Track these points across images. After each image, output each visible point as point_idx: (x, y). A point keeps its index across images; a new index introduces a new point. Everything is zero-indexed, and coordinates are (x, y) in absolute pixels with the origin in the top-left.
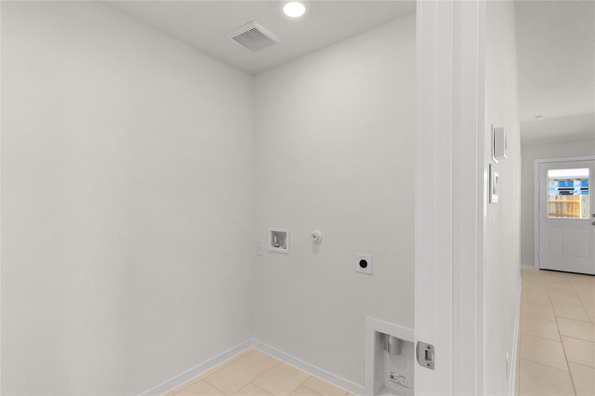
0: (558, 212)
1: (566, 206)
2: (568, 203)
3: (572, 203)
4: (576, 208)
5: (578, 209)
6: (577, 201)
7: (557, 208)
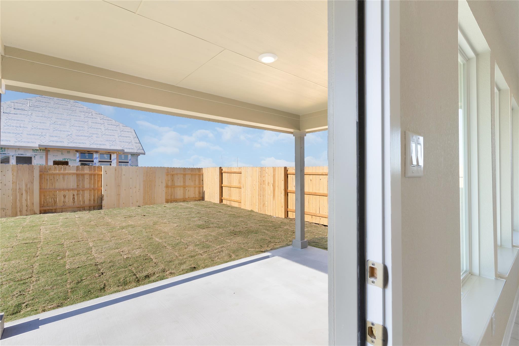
0: (79, 187)
1: (88, 178)
2: (90, 175)
3: (95, 175)
4: (98, 181)
5: (100, 182)
6: (100, 173)
7: (78, 181)
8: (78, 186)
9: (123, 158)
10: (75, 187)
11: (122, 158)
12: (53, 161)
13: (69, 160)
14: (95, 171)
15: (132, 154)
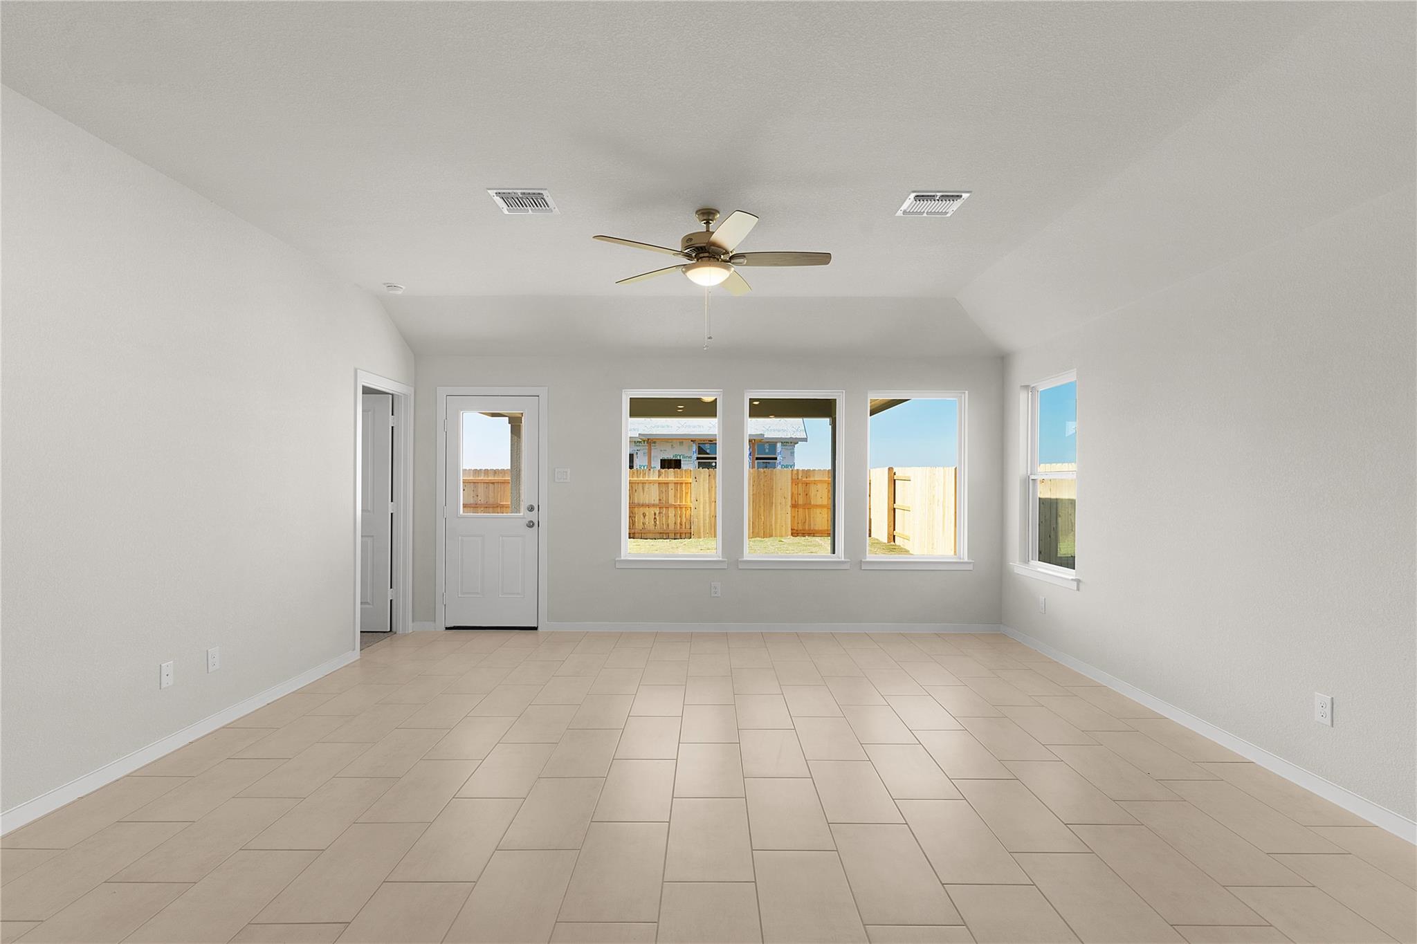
4: (687, 494)
8: (660, 500)
9: (767, 451)
10: (657, 502)
11: (765, 450)
12: (661, 460)
13: (681, 458)
14: (682, 477)
15: (783, 441)
